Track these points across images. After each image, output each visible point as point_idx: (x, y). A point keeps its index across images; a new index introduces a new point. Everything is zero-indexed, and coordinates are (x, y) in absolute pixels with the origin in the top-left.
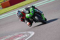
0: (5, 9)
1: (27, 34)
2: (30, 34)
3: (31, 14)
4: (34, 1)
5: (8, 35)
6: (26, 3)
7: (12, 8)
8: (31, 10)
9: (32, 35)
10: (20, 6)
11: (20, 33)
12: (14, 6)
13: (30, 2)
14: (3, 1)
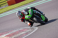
2: (34, 29)
3: (30, 15)
5: (13, 30)
8: (30, 11)
9: (36, 30)
11: (24, 28)
12: (19, 3)
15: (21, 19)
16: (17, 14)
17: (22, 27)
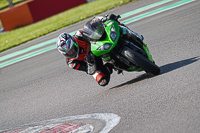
0: (12, 32)
1: (94, 122)
2: (104, 124)
4: (116, 5)
5: (25, 127)
6: (88, 12)
7: (38, 28)
9: (112, 126)
10: (67, 23)
11: (67, 119)
12: (47, 21)
13: (104, 8)
14: (7, 4)
15: (73, 62)
16: (62, 45)
17: (59, 116)
